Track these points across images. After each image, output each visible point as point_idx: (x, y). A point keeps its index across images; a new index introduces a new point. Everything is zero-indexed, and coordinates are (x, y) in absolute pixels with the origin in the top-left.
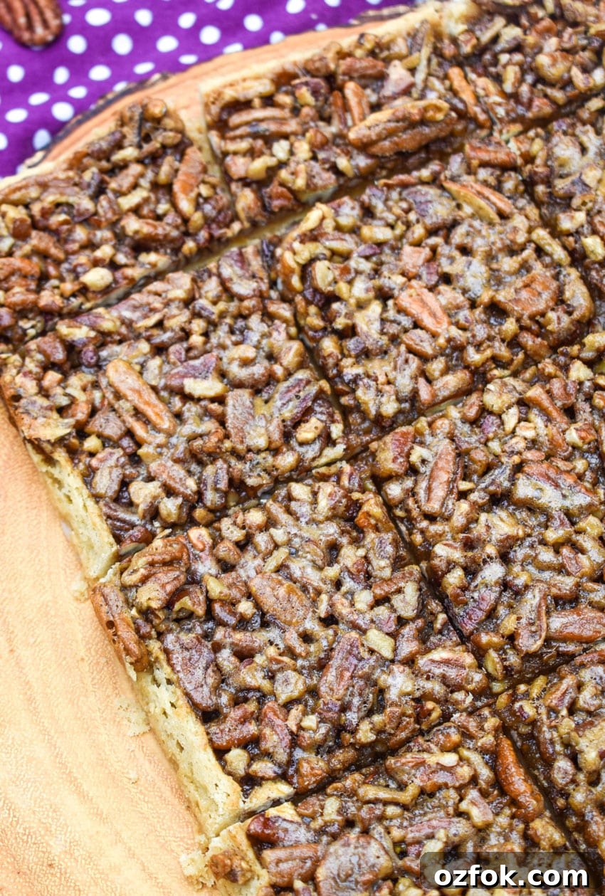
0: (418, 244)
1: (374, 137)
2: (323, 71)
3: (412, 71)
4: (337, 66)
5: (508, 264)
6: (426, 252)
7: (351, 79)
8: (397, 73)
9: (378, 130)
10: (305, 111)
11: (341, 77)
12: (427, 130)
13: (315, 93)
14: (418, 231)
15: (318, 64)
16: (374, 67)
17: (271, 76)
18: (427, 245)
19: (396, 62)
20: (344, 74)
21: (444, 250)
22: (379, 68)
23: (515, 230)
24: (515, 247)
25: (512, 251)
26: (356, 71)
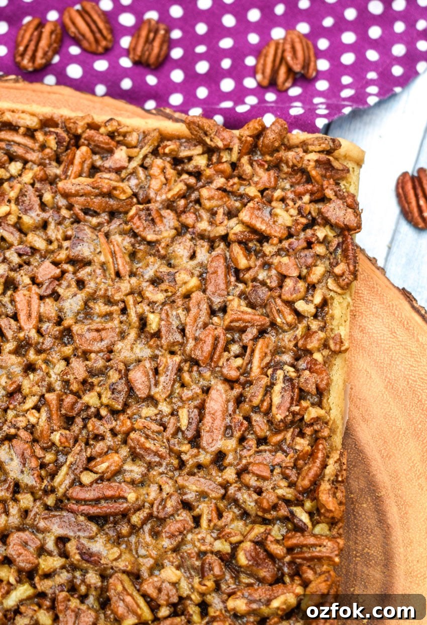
0: (56, 264)
1: (73, 191)
2: (73, 131)
3: (130, 159)
4: (84, 132)
5: (100, 307)
6: (58, 271)
7: (88, 145)
8: (121, 154)
9: (78, 188)
10: (47, 151)
11: (82, 140)
12: (112, 202)
13: (59, 143)
14: (62, 255)
15: (71, 125)
16: (108, 144)
17: (41, 118)
18: (61, 268)
19: (124, 148)
20: (85, 139)
21: (69, 276)
22: (112, 146)
23: (119, 290)
24: (112, 300)
25: (109, 301)
26: (94, 141)
